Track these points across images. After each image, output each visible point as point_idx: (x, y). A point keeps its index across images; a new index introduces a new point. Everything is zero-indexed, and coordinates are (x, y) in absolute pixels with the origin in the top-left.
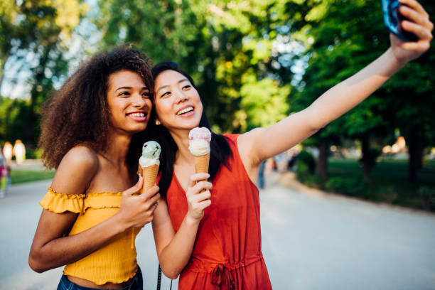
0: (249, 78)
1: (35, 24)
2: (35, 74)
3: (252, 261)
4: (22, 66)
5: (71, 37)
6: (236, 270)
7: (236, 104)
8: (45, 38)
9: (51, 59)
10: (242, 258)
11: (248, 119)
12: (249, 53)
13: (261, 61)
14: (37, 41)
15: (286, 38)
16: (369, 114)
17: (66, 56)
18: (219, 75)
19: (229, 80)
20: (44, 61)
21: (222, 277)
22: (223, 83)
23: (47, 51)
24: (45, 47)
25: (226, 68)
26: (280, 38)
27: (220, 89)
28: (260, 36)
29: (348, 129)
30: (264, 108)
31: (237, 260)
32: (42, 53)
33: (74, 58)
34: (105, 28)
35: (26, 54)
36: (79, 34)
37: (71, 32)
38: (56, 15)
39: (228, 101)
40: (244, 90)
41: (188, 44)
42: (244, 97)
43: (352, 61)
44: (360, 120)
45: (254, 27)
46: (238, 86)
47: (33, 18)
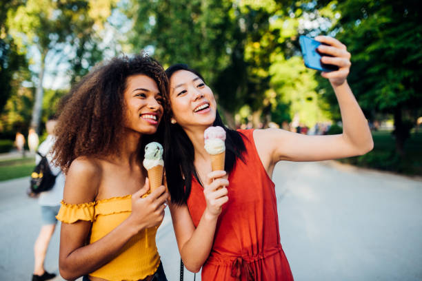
0: (277, 57)
1: (70, 18)
2: (73, 65)
3: (270, 253)
4: (61, 59)
5: (104, 28)
6: (255, 262)
7: (266, 83)
8: (80, 31)
9: (87, 51)
10: (260, 250)
11: (278, 97)
12: (276, 32)
13: (288, 39)
14: (73, 34)
15: (312, 15)
16: (401, 87)
17: (101, 47)
18: (248, 56)
19: (257, 60)
20: (80, 53)
21: (241, 270)
22: (252, 64)
23: (83, 42)
24: (80, 39)
25: (254, 48)
26: (306, 15)
27: (249, 69)
28: (287, 14)
29: (379, 103)
30: (293, 85)
31: (255, 252)
32: (78, 46)
33: (107, 48)
34: (136, 16)
35: (64, 47)
36: (112, 25)
37: (103, 23)
38: (89, 8)
39: (258, 81)
40: (273, 69)
41: (216, 27)
42: (274, 75)
43: (380, 34)
44: (391, 94)
45: (279, 6)
46: (266, 65)
47: (68, 13)
